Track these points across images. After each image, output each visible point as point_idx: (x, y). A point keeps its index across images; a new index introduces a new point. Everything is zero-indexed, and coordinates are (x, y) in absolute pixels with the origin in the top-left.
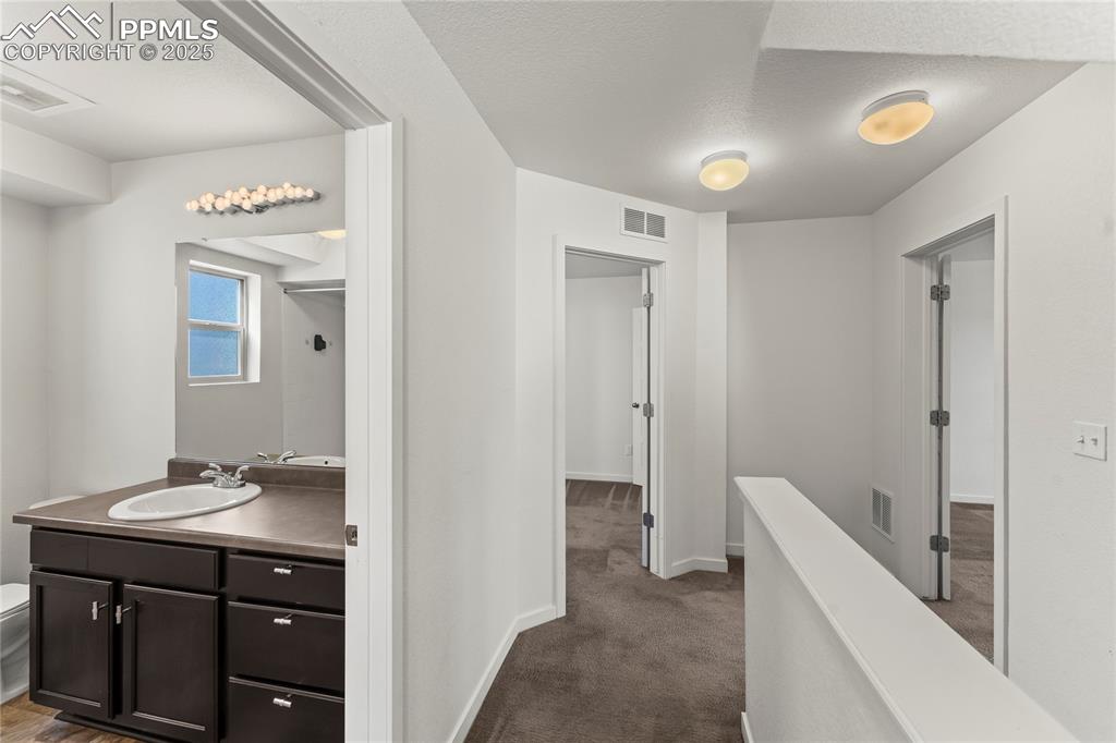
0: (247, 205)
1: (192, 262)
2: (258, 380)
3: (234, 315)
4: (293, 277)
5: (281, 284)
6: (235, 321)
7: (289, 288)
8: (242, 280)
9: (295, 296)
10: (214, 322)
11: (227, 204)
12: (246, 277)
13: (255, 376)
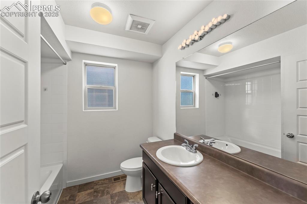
0: (197, 38)
1: (182, 73)
2: (198, 107)
3: (192, 87)
4: (208, 73)
5: (205, 76)
6: (192, 89)
7: (207, 77)
8: (194, 76)
9: (208, 79)
10: (186, 90)
11: (190, 40)
12: (195, 75)
13: (197, 106)
